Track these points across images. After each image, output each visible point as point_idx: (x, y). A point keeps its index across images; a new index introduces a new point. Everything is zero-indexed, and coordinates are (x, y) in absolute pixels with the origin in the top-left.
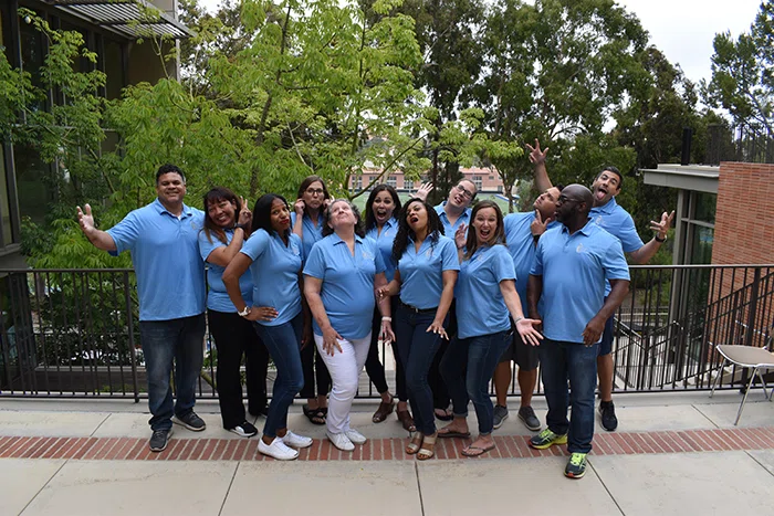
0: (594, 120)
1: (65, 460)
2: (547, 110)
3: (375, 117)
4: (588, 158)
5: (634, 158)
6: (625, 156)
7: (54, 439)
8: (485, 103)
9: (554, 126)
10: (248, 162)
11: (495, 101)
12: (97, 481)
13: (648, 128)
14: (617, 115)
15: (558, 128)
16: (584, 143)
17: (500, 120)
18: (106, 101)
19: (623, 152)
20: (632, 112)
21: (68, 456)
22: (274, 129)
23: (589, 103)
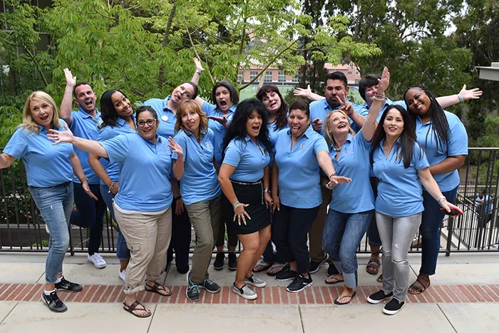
0: (438, 26)
1: (17, 302)
2: (399, 16)
3: (258, 23)
4: (432, 57)
5: (470, 58)
6: (463, 56)
7: (7, 285)
8: (347, 11)
9: (405, 30)
10: (157, 60)
11: (355, 8)
12: (43, 319)
13: (483, 32)
14: (457, 21)
15: (407, 32)
16: (429, 45)
17: (359, 26)
18: (39, 10)
19: (462, 52)
20: (470, 19)
21: (19, 299)
22: (177, 33)
23: (434, 11)
